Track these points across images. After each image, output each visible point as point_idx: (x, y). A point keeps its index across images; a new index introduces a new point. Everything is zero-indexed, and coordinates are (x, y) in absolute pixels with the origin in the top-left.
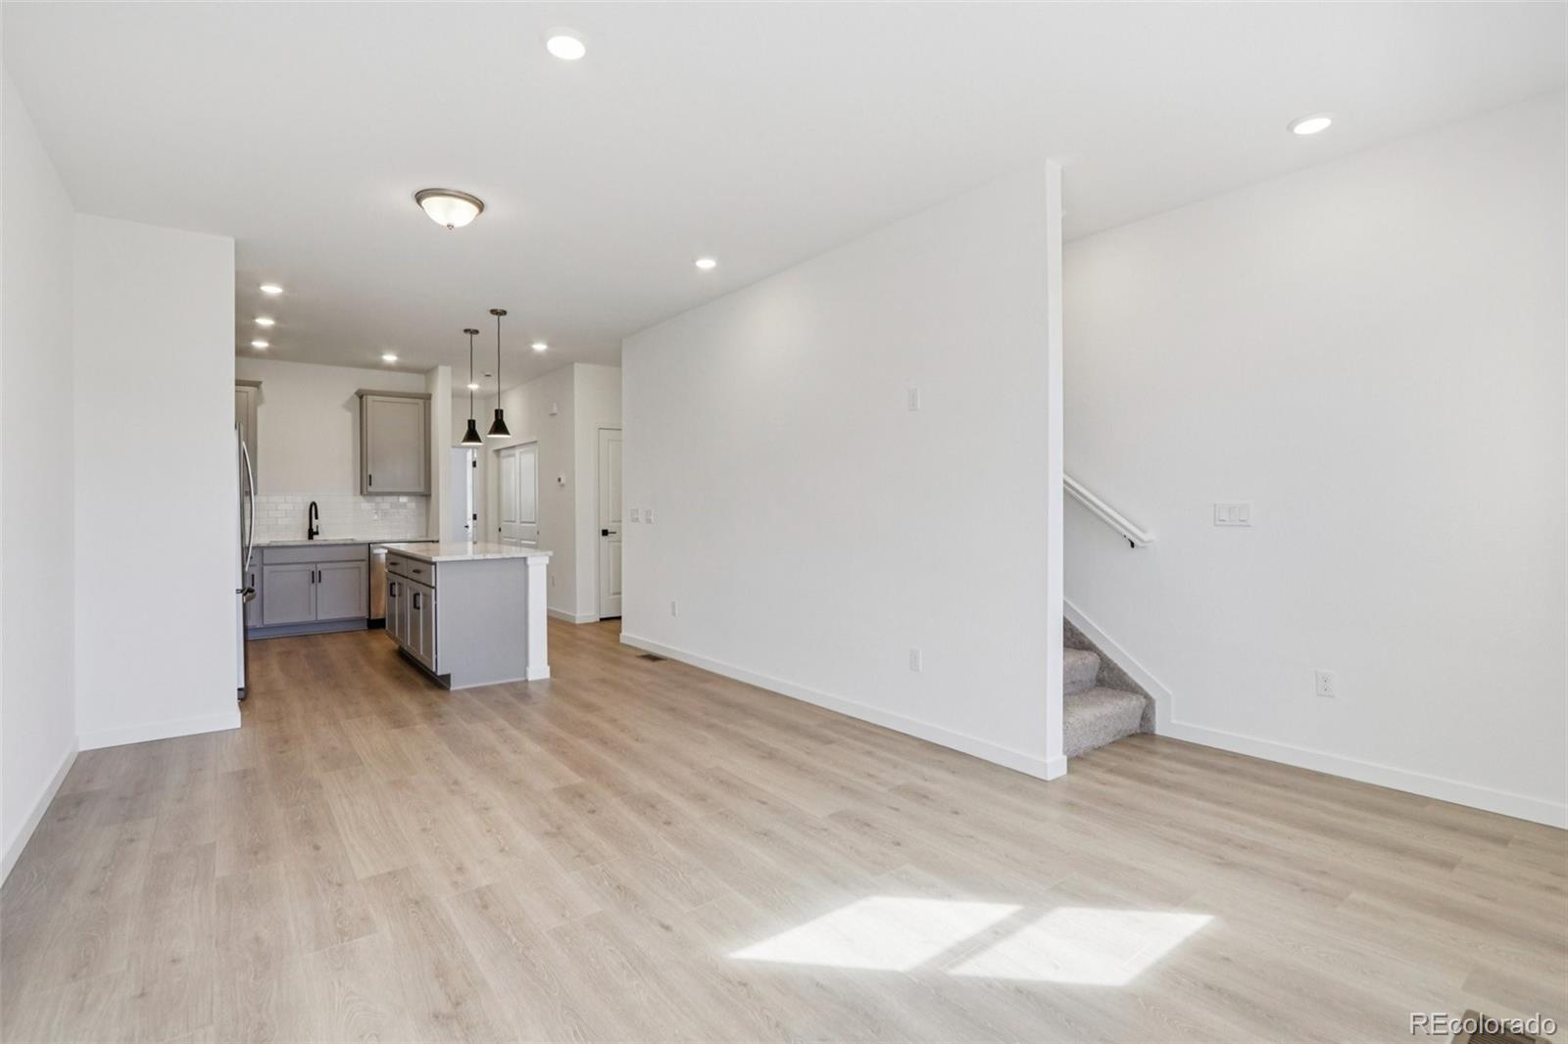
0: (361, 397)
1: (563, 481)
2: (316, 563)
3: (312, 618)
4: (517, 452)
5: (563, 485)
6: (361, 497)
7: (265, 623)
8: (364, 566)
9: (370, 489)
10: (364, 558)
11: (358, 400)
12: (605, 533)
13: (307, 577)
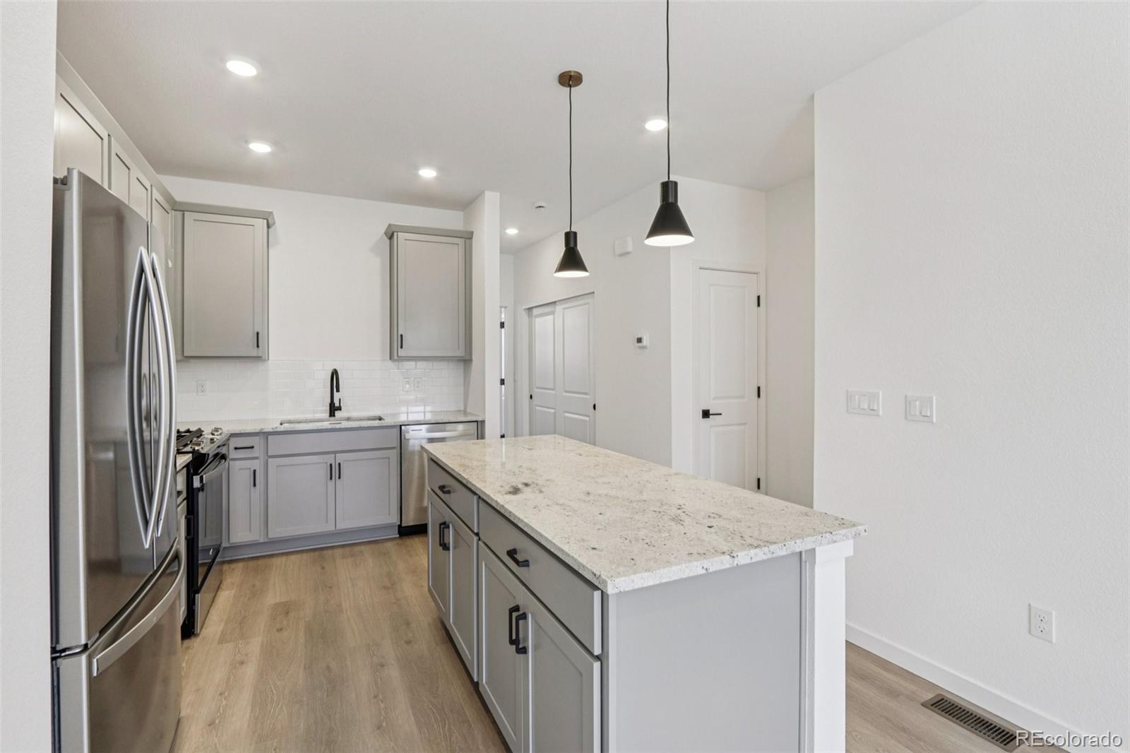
0: (391, 238)
1: (645, 342)
2: (335, 453)
3: (330, 527)
4: (559, 308)
5: (644, 347)
6: (390, 363)
7: (270, 537)
8: (394, 455)
9: (402, 353)
10: (395, 446)
11: (388, 241)
12: (706, 414)
13: (324, 472)
